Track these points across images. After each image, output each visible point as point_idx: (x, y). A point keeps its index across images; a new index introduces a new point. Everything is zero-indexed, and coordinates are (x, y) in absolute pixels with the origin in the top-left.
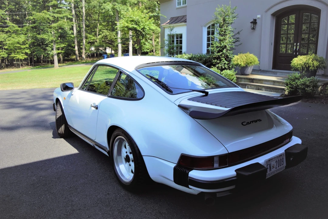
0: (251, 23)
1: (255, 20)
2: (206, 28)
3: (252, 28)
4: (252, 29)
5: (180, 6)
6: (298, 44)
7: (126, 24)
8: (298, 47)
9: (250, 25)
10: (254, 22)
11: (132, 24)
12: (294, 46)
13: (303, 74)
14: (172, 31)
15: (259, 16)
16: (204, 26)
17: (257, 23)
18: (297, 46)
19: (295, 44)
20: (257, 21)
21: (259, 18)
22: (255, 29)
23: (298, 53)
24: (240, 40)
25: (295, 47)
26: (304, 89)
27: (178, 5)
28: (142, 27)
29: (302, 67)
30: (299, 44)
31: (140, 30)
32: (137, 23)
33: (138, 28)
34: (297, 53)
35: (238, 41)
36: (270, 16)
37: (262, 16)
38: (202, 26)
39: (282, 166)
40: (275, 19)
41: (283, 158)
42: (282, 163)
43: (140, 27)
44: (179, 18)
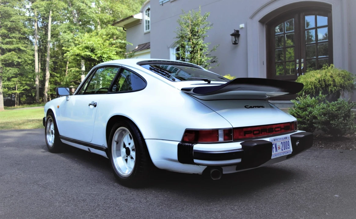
0: (232, 35)
1: (238, 31)
2: (175, 50)
3: (234, 42)
4: (233, 44)
6: (302, 60)
7: (78, 52)
8: (302, 65)
9: (231, 39)
10: (236, 34)
11: (86, 51)
12: (296, 63)
13: (320, 98)
15: (242, 26)
16: (172, 48)
17: (240, 35)
18: (300, 63)
19: (298, 61)
20: (240, 33)
21: (242, 28)
22: (237, 44)
23: (303, 74)
24: (217, 60)
25: (298, 65)
27: (146, 30)
28: (99, 55)
29: (316, 87)
30: (304, 61)
31: (96, 58)
32: (92, 50)
33: (93, 57)
35: (214, 62)
36: (258, 23)
37: (246, 25)
38: (169, 47)
39: (288, 149)
40: (266, 27)
41: (288, 141)
42: (288, 146)
43: (96, 55)
44: (148, 44)
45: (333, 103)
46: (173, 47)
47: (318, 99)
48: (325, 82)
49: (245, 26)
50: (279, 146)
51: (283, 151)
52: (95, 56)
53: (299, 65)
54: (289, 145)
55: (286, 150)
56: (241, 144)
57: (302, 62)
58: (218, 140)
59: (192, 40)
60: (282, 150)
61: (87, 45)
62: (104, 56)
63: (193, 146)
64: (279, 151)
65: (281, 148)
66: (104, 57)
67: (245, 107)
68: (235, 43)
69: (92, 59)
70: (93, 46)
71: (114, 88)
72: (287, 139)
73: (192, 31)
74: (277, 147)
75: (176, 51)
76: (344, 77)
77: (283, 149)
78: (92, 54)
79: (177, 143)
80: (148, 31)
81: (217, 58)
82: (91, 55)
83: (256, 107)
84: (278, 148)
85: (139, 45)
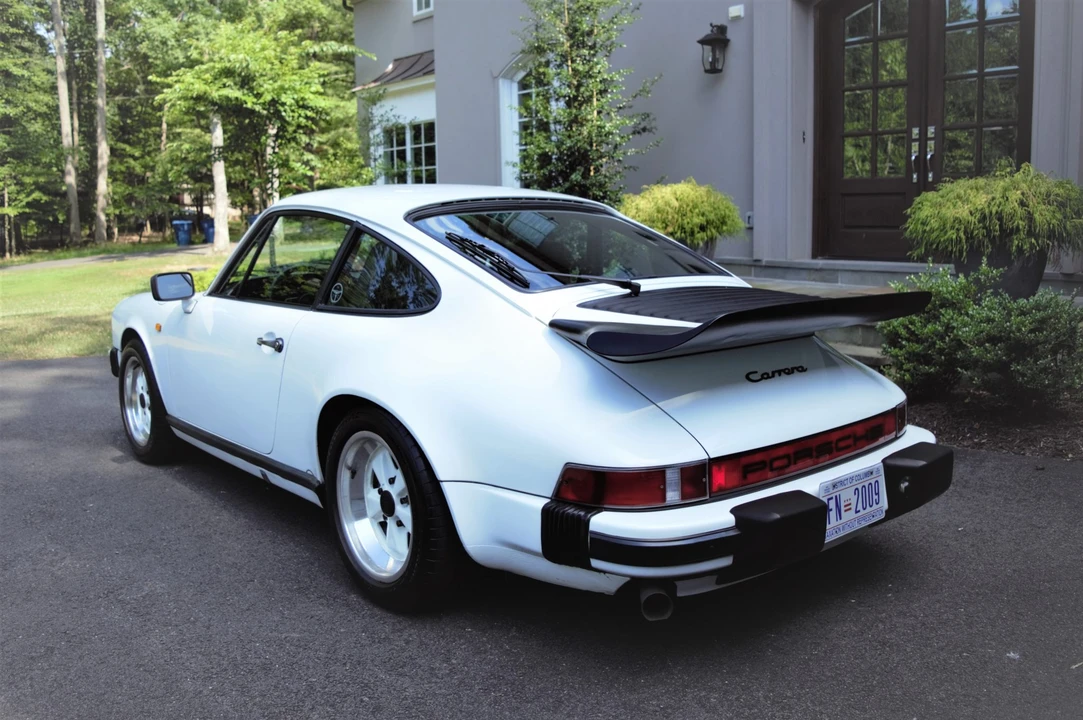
0: (703, 42)
1: (722, 29)
2: (515, 86)
3: (708, 67)
4: (706, 71)
5: (428, 10)
6: (931, 130)
7: (199, 87)
8: (931, 144)
9: (699, 55)
10: (717, 40)
11: (224, 86)
12: (910, 140)
13: (983, 278)
14: (378, 105)
15: (736, 10)
16: (504, 77)
17: (728, 41)
18: (923, 140)
19: (916, 131)
20: (730, 35)
21: (737, 19)
22: (720, 71)
23: (930, 175)
24: (653, 124)
25: (915, 147)
26: (1002, 367)
27: (420, 8)
28: (268, 97)
29: (970, 236)
30: (935, 133)
31: (258, 108)
32: (246, 81)
33: (250, 102)
34: (927, 177)
35: (644, 130)
36: (789, 3)
37: (749, 10)
38: (495, 75)
39: (875, 506)
40: (815, 17)
41: (877, 481)
42: (875, 497)
43: (258, 96)
44: (425, 57)
45: (1022, 302)
46: (508, 75)
47: (977, 281)
48: (1000, 219)
49: (746, 10)
50: (847, 503)
51: (859, 514)
52: (255, 100)
53: (919, 145)
54: (877, 494)
55: (869, 509)
56: (733, 511)
57: (930, 135)
58: (664, 499)
59: (573, 61)
60: (857, 512)
61: (228, 65)
62: (284, 98)
63: (589, 521)
64: (847, 516)
65: (853, 507)
66: (283, 104)
67: (748, 377)
68: (714, 69)
69: (247, 109)
70: (247, 66)
71: (337, 292)
72: (874, 475)
73: (573, 32)
74: (843, 504)
75: (519, 90)
76: (1062, 205)
77: (860, 507)
78: (244, 95)
79: (541, 503)
80: (425, 11)
81: (654, 119)
82: (244, 98)
83: (780, 372)
84: (843, 509)
85: (396, 60)
